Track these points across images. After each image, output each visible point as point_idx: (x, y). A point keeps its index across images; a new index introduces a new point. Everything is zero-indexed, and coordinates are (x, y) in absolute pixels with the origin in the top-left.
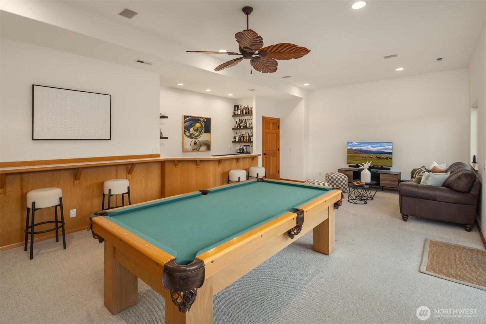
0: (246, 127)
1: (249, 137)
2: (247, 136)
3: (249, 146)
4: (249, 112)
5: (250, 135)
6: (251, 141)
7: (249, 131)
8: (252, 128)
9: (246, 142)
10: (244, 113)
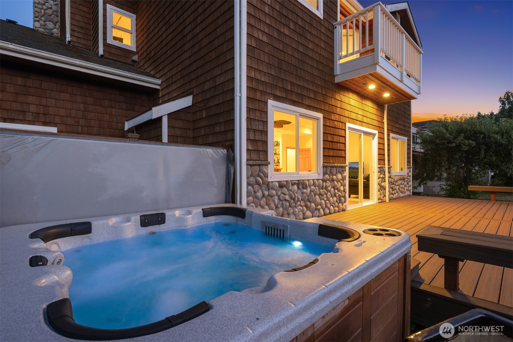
0: (276, 154)
1: (278, 160)
2: (277, 159)
3: (278, 165)
4: (278, 144)
5: (279, 159)
6: (279, 162)
7: (277, 156)
8: (279, 154)
9: (276, 163)
10: (275, 145)
